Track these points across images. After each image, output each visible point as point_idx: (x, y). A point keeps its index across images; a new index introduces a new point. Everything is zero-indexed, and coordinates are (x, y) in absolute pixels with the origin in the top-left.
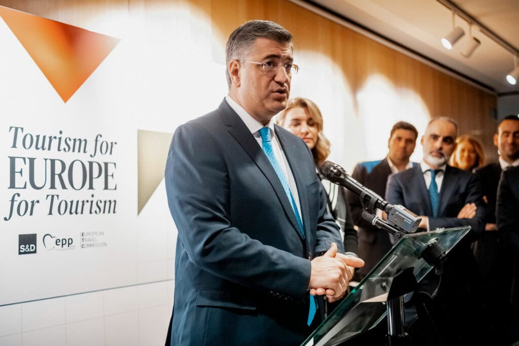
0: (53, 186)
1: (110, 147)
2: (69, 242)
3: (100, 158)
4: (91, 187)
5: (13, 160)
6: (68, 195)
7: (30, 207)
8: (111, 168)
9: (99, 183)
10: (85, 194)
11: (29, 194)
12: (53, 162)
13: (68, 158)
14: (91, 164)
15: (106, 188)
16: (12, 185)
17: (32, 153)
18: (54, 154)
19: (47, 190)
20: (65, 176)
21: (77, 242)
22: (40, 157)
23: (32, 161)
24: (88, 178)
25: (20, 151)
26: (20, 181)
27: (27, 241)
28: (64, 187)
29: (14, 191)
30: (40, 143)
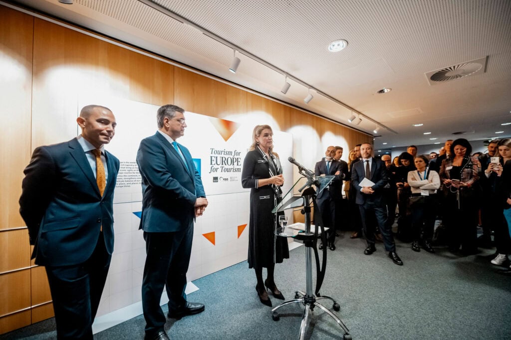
0: (222, 164)
1: (239, 154)
2: (227, 179)
3: (236, 157)
4: (233, 165)
5: (211, 157)
6: (227, 167)
7: (216, 170)
8: (239, 160)
9: (235, 164)
10: (232, 167)
11: (216, 166)
12: (222, 158)
13: (227, 157)
14: (233, 158)
15: (238, 165)
16: (211, 164)
17: (217, 155)
18: (223, 155)
19: (221, 165)
20: (226, 162)
21: (229, 179)
22: (219, 156)
23: (217, 157)
24: (232, 162)
25: (213, 155)
26: (213, 163)
27: (215, 179)
28: (226, 165)
29: (211, 166)
30: (219, 152)
